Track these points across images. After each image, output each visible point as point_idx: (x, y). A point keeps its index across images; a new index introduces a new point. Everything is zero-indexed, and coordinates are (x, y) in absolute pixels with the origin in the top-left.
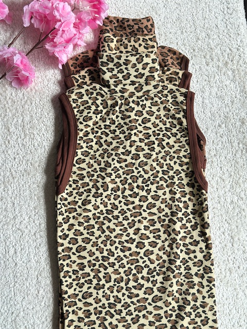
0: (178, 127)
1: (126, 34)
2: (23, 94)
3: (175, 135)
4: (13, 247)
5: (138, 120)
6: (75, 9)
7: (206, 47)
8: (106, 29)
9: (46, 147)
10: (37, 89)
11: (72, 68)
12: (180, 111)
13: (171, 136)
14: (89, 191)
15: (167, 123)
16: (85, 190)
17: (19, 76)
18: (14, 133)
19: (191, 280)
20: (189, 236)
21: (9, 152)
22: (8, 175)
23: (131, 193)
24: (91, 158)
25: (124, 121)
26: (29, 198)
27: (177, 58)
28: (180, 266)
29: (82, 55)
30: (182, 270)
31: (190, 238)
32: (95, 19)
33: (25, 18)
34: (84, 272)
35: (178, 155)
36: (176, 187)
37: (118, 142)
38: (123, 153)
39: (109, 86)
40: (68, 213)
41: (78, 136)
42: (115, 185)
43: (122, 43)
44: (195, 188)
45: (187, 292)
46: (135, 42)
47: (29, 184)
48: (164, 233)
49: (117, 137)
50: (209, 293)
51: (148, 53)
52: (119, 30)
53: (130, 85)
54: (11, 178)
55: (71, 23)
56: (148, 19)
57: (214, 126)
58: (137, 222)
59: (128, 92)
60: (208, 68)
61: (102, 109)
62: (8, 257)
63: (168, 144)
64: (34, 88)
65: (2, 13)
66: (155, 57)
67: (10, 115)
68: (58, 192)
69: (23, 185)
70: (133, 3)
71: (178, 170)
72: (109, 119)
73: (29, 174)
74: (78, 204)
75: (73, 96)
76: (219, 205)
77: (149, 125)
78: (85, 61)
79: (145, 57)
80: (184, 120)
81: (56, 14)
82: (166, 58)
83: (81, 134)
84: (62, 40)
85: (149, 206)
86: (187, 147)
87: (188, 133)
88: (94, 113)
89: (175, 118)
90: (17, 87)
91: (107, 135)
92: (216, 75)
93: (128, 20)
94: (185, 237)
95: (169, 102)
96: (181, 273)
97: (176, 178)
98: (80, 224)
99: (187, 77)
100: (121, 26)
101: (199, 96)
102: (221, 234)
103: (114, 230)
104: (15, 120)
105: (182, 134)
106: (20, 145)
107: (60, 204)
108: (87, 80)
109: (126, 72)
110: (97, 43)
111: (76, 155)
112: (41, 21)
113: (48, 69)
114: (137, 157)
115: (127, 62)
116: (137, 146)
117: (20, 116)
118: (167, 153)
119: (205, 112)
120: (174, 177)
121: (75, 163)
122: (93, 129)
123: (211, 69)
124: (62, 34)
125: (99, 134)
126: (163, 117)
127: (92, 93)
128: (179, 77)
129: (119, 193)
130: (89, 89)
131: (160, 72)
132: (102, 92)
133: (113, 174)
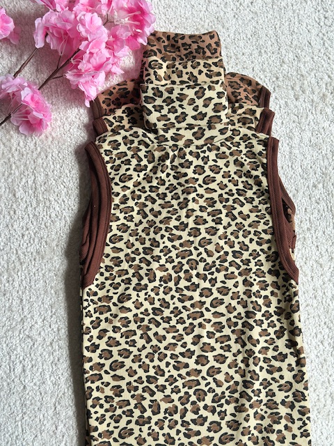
0: (255, 188)
1: (180, 56)
2: (35, 143)
3: (251, 201)
4: (21, 362)
5: (197, 180)
6: (107, 22)
7: (295, 73)
8: (152, 50)
9: (68, 218)
10: (54, 135)
11: (104, 106)
12: (258, 166)
13: (245, 202)
14: (129, 281)
15: (240, 183)
16: (123, 281)
17: (30, 119)
18: (22, 199)
19: (275, 411)
20: (272, 347)
21: (15, 227)
22: (13, 259)
23: (189, 284)
24: (130, 235)
25: (178, 181)
26: (43, 292)
27: (253, 90)
28: (259, 390)
29: (117, 88)
30: (263, 396)
31: (274, 349)
32: (136, 36)
33: (37, 36)
34: (121, 399)
35: (255, 229)
36: (254, 276)
37: (169, 212)
38: (176, 227)
39: (156, 132)
40: (98, 313)
41: (113, 204)
42: (165, 273)
43: (175, 69)
44: (280, 277)
45: (269, 429)
46: (194, 68)
47: (43, 272)
48: (236, 342)
49: (168, 205)
50: (302, 431)
51: (211, 84)
52: (170, 52)
53: (186, 129)
54: (17, 264)
55: (102, 42)
56: (212, 35)
57: (306, 186)
58: (197, 326)
59: (184, 139)
60: (298, 103)
61: (147, 163)
62: (14, 377)
63: (240, 213)
64: (51, 135)
65: (5, 29)
66: (221, 90)
67: (17, 174)
68: (84, 284)
69: (34, 274)
70: (190, 13)
71: (255, 251)
72: (157, 178)
73: (43, 258)
74: (113, 301)
75: (106, 146)
76: (315, 301)
77: (213, 186)
78: (122, 96)
79: (207, 89)
80: (264, 180)
81: (81, 29)
82: (237, 91)
83: (117, 200)
84: (90, 66)
85: (214, 302)
86: (268, 217)
87: (269, 198)
88: (135, 170)
89: (251, 177)
90: (26, 133)
91: (154, 201)
92: (309, 114)
93: (183, 37)
94: (267, 348)
95: (242, 153)
96: (261, 401)
97: (253, 262)
98: (115, 329)
99: (267, 117)
100: (173, 46)
101: (285, 145)
102: (319, 343)
103: (164, 338)
104: (24, 180)
105: (260, 199)
106: (31, 216)
107: (87, 300)
108: (125, 122)
109: (180, 110)
110: (140, 70)
111: (109, 230)
112: (60, 39)
113: (71, 107)
114: (196, 233)
115: (181, 98)
116: (197, 217)
117: (31, 174)
118: (240, 226)
119: (293, 166)
120: (249, 261)
121: (108, 241)
122: (133, 192)
123: (303, 105)
124: (90, 58)
125: (142, 200)
126: (233, 175)
127: (132, 142)
128: (256, 118)
129: (171, 284)
130: (128, 136)
131: (228, 111)
132: (147, 140)
133: (162, 257)
